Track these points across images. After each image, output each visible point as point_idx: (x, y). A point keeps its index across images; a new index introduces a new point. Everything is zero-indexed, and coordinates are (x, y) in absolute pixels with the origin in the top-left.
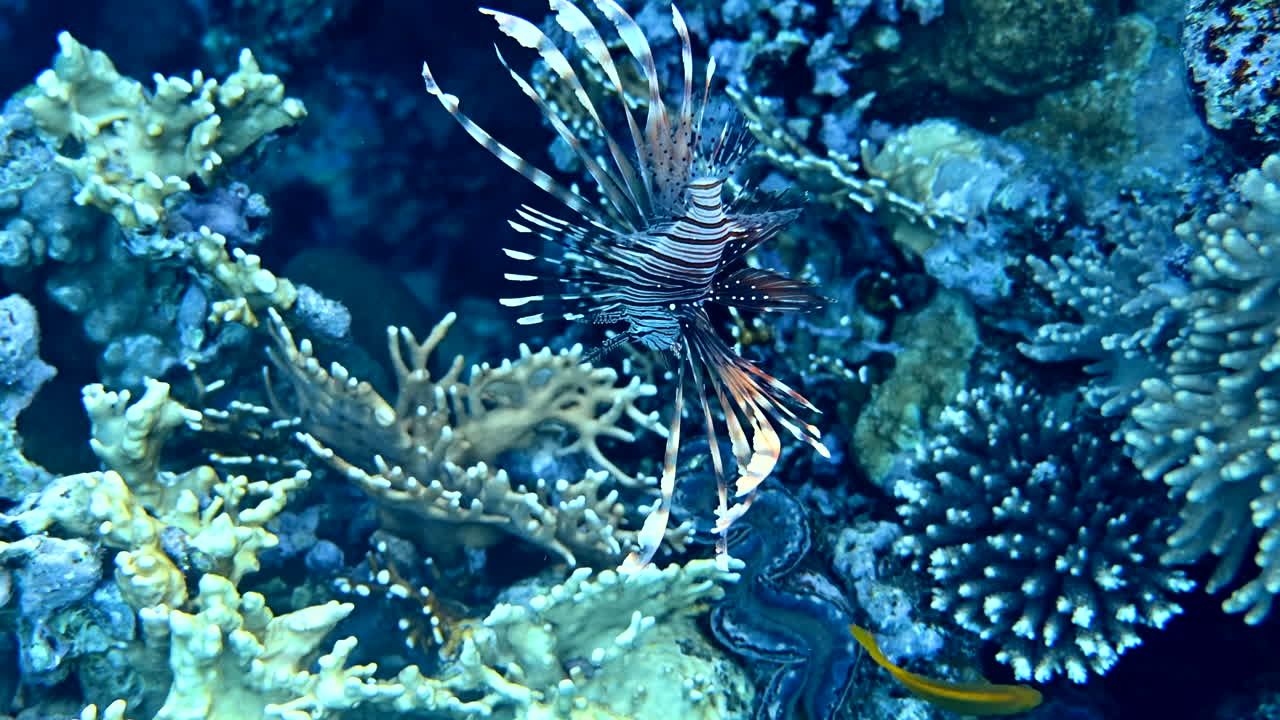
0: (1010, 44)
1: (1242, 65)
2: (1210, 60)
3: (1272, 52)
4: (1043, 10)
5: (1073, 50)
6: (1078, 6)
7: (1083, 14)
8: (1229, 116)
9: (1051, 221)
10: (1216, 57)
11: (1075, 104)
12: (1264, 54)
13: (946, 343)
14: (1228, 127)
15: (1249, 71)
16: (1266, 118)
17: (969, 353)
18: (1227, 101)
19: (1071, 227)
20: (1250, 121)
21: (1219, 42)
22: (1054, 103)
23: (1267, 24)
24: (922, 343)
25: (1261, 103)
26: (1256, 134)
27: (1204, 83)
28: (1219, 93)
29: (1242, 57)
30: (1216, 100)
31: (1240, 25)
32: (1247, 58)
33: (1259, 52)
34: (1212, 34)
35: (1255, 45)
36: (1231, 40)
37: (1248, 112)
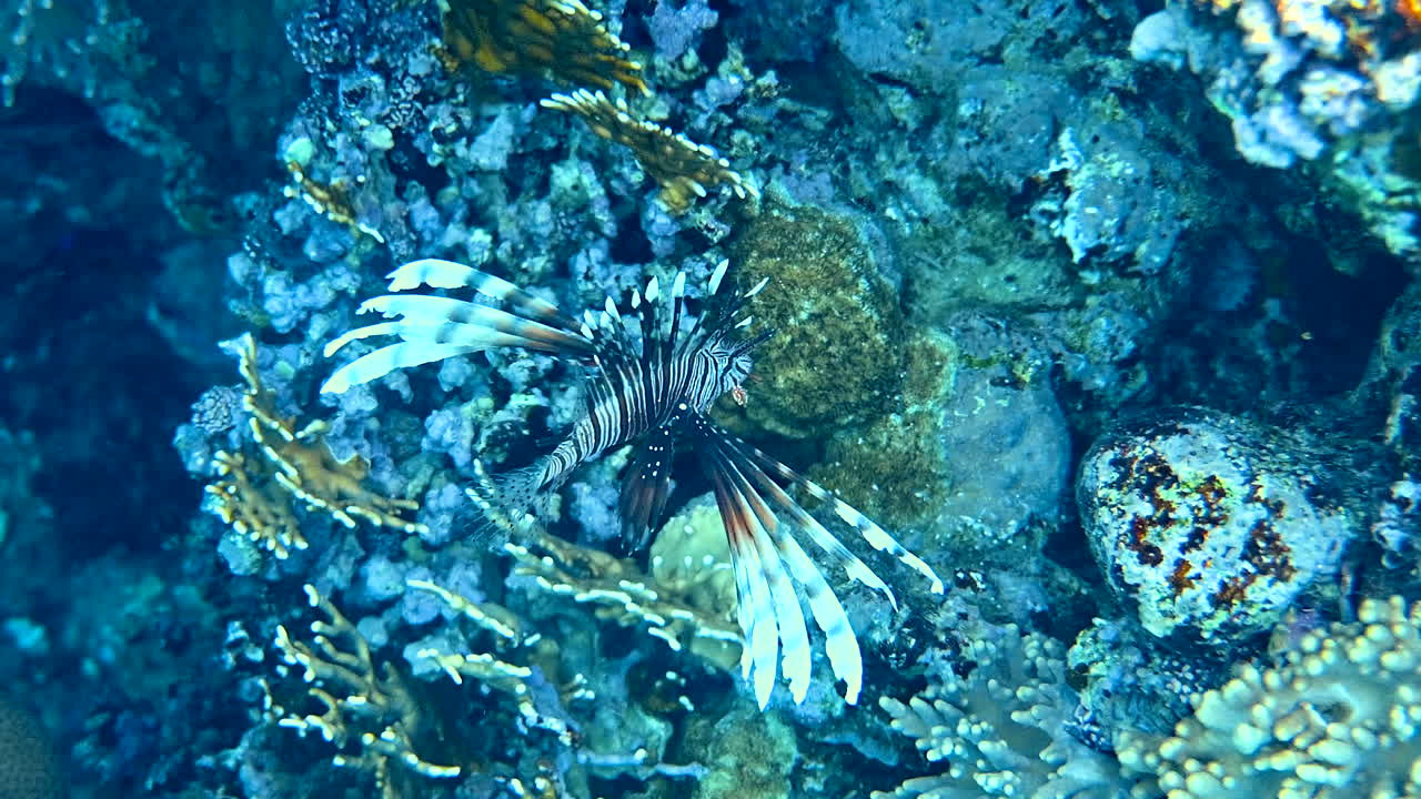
0: (796, 387)
1: (1181, 565)
2: (1143, 560)
3: (1215, 550)
4: (829, 343)
5: (868, 385)
6: (868, 333)
7: (876, 341)
8: (1170, 622)
9: (900, 648)
10: (1150, 556)
11: (874, 445)
12: (1206, 550)
13: (757, 758)
14: (1169, 633)
15: (1190, 573)
16: (1215, 624)
17: (787, 767)
18: (1167, 606)
19: (923, 652)
20: (1195, 627)
21: (1150, 537)
22: (847, 443)
23: (1202, 514)
24: (729, 761)
25: (1208, 609)
26: (1202, 639)
27: (1138, 585)
28: (1158, 597)
29: (1180, 555)
30: (1155, 605)
31: (1171, 515)
32: (1187, 557)
33: (1199, 549)
34: (1139, 526)
35: (1196, 539)
36: (1165, 536)
37: (1193, 618)
